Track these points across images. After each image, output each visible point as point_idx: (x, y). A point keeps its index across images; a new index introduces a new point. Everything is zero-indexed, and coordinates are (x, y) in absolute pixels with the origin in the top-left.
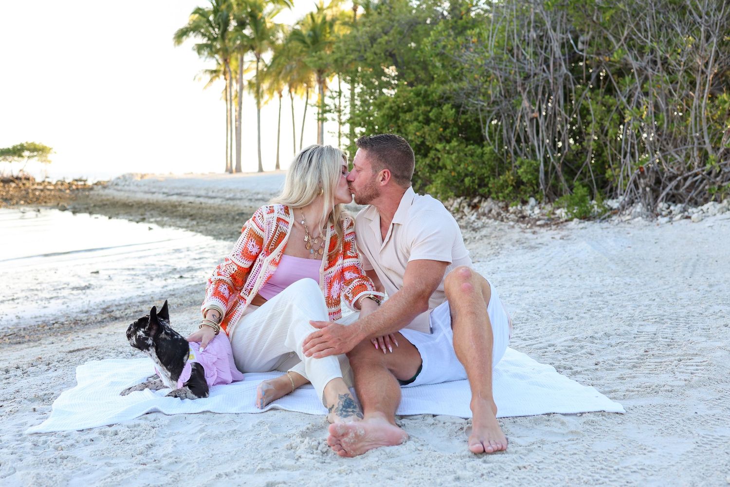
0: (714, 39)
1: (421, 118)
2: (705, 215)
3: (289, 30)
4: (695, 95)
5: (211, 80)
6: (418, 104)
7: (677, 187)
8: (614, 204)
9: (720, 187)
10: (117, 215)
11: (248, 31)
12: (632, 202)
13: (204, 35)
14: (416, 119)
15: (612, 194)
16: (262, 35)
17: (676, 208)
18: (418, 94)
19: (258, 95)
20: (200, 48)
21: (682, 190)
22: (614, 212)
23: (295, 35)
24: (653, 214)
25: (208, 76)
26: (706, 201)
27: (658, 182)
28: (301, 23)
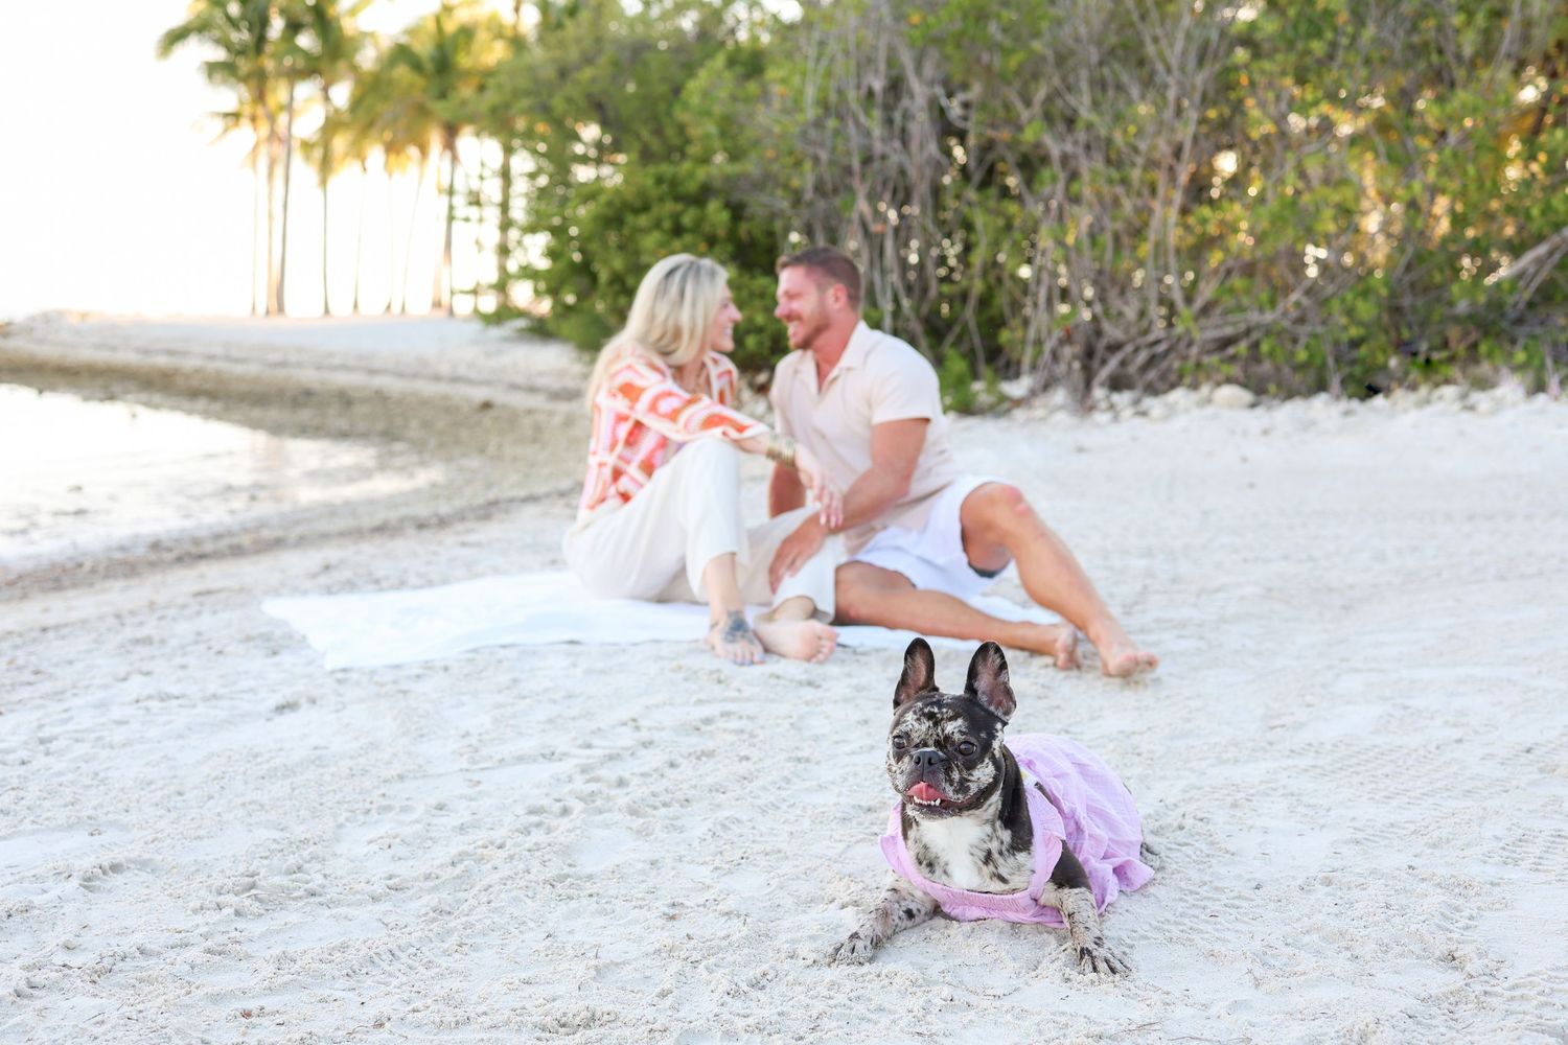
0: (1193, 115)
1: (667, 224)
2: (1171, 412)
3: (386, 44)
4: (1157, 205)
5: (226, 130)
6: (661, 199)
7: (1123, 363)
8: (1016, 389)
9: (1198, 365)
10: (53, 388)
11: (306, 41)
12: (1046, 387)
13: (218, 42)
14: (657, 225)
15: (1011, 370)
16: (336, 48)
17: (1123, 399)
18: (659, 180)
19: (326, 166)
20: (212, 68)
21: (1132, 369)
22: (1018, 403)
23: (402, 53)
24: (1084, 404)
25: (219, 124)
26: (1173, 386)
27: (1089, 353)
28: (412, 32)
